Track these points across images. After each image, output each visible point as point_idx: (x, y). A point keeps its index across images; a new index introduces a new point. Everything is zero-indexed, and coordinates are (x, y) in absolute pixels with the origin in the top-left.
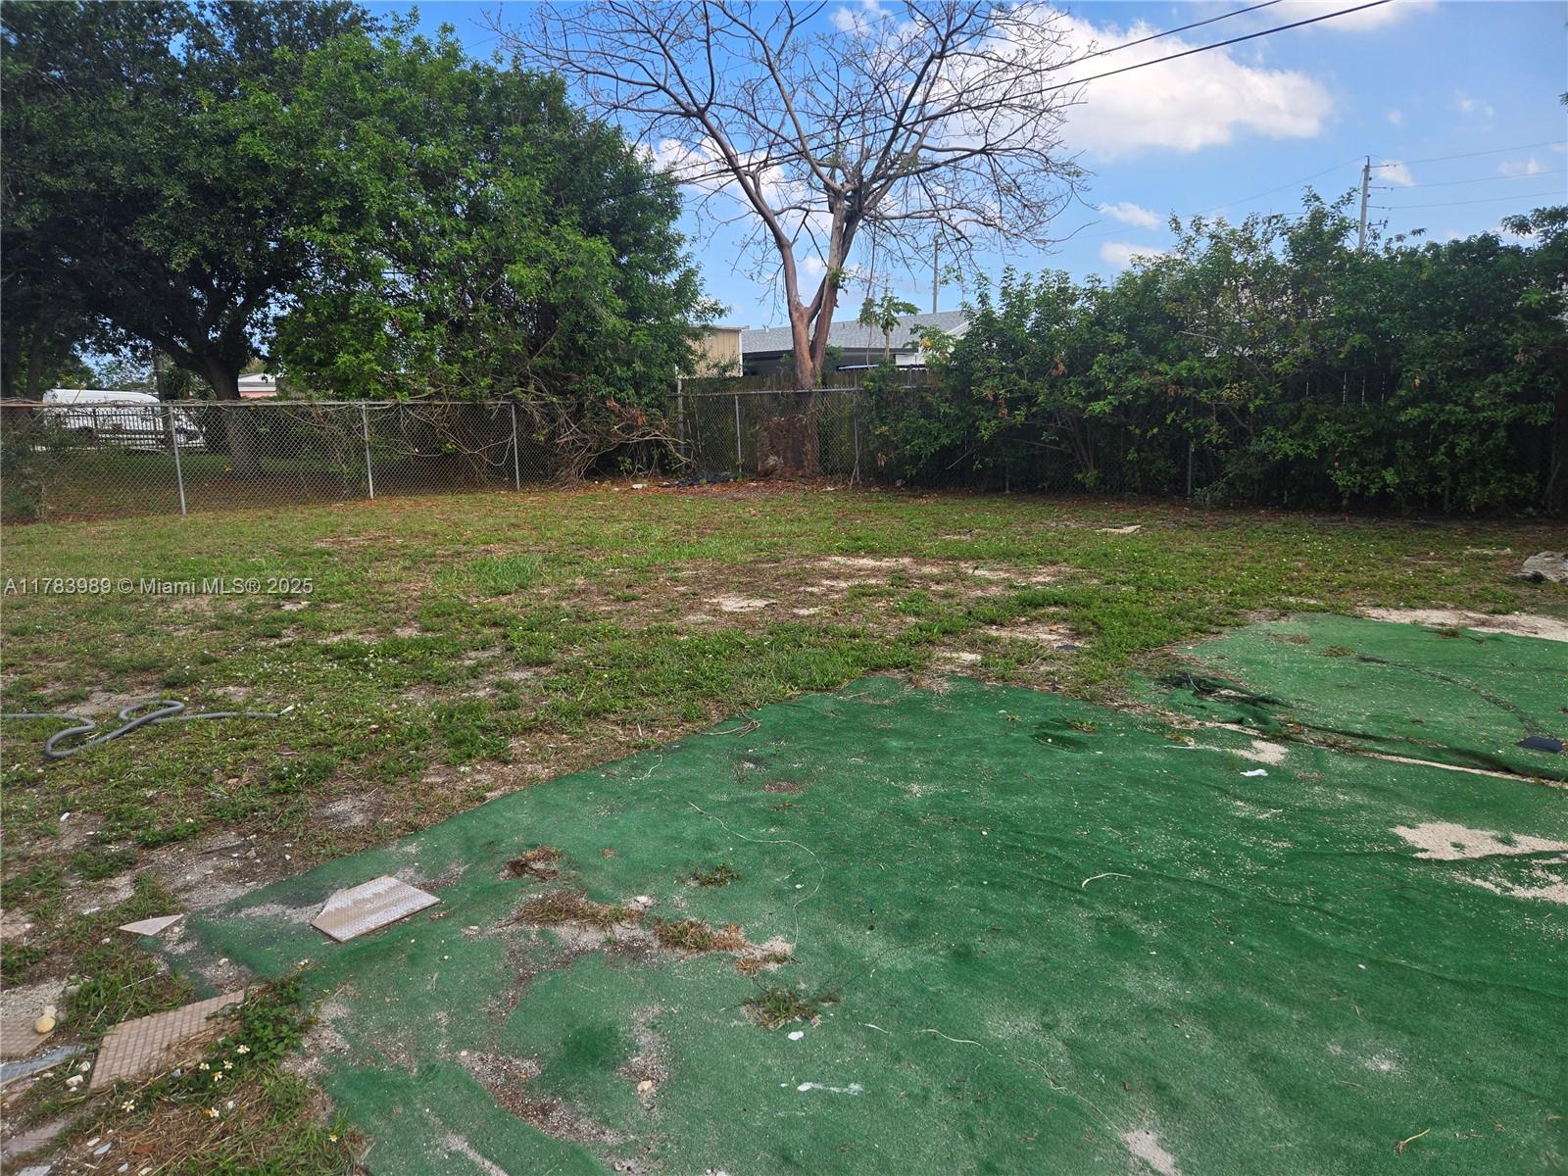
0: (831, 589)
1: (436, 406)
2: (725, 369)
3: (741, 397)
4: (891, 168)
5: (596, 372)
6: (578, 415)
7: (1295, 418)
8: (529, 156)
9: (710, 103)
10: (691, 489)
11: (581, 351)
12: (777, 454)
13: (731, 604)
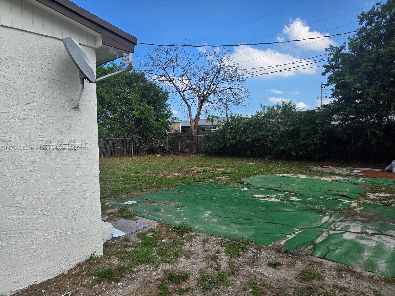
0: (193, 172)
1: (116, 139)
2: (177, 131)
3: (180, 137)
4: (210, 92)
5: (150, 132)
6: (145, 141)
7: (284, 142)
8: (137, 90)
9: (174, 79)
10: (169, 156)
11: (147, 128)
12: (188, 149)
13: (175, 174)
